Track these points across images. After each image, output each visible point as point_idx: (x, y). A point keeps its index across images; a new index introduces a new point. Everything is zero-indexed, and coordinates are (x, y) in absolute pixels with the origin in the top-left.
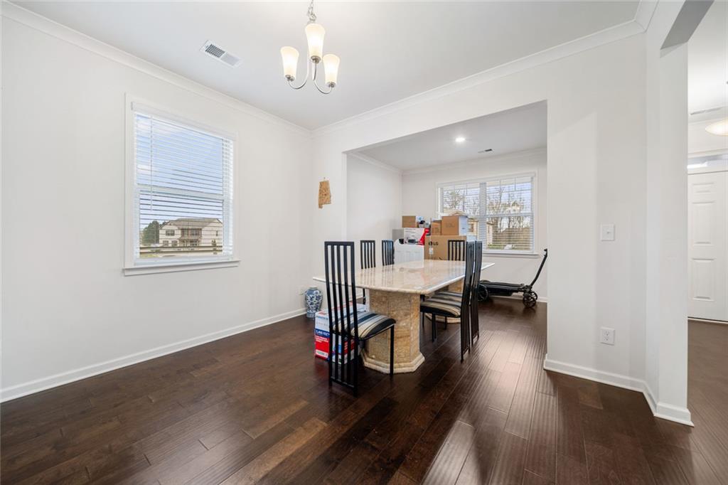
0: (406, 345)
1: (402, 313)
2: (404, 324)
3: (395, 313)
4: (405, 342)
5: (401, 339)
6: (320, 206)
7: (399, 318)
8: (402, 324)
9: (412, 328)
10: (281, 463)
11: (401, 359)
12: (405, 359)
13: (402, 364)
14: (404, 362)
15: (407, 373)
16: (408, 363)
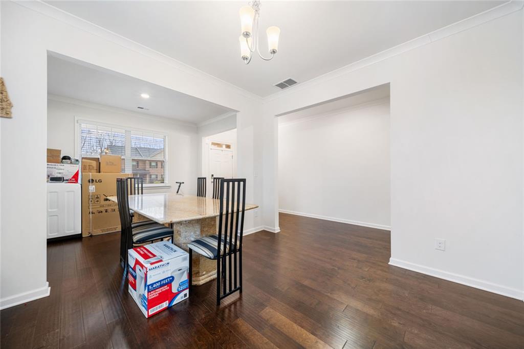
10: (302, 327)
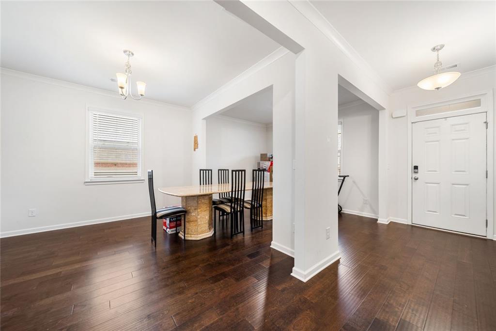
0: (196, 225)
1: (193, 208)
2: (194, 214)
3: (189, 208)
4: (195, 224)
5: (193, 222)
6: (195, 150)
7: (191, 211)
8: (193, 214)
9: (199, 217)
11: (193, 233)
12: (195, 233)
13: (192, 236)
14: (194, 235)
15: (194, 240)
16: (196, 236)
